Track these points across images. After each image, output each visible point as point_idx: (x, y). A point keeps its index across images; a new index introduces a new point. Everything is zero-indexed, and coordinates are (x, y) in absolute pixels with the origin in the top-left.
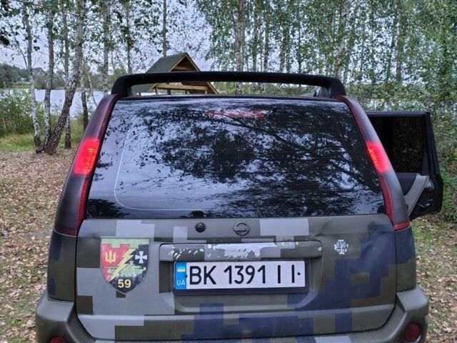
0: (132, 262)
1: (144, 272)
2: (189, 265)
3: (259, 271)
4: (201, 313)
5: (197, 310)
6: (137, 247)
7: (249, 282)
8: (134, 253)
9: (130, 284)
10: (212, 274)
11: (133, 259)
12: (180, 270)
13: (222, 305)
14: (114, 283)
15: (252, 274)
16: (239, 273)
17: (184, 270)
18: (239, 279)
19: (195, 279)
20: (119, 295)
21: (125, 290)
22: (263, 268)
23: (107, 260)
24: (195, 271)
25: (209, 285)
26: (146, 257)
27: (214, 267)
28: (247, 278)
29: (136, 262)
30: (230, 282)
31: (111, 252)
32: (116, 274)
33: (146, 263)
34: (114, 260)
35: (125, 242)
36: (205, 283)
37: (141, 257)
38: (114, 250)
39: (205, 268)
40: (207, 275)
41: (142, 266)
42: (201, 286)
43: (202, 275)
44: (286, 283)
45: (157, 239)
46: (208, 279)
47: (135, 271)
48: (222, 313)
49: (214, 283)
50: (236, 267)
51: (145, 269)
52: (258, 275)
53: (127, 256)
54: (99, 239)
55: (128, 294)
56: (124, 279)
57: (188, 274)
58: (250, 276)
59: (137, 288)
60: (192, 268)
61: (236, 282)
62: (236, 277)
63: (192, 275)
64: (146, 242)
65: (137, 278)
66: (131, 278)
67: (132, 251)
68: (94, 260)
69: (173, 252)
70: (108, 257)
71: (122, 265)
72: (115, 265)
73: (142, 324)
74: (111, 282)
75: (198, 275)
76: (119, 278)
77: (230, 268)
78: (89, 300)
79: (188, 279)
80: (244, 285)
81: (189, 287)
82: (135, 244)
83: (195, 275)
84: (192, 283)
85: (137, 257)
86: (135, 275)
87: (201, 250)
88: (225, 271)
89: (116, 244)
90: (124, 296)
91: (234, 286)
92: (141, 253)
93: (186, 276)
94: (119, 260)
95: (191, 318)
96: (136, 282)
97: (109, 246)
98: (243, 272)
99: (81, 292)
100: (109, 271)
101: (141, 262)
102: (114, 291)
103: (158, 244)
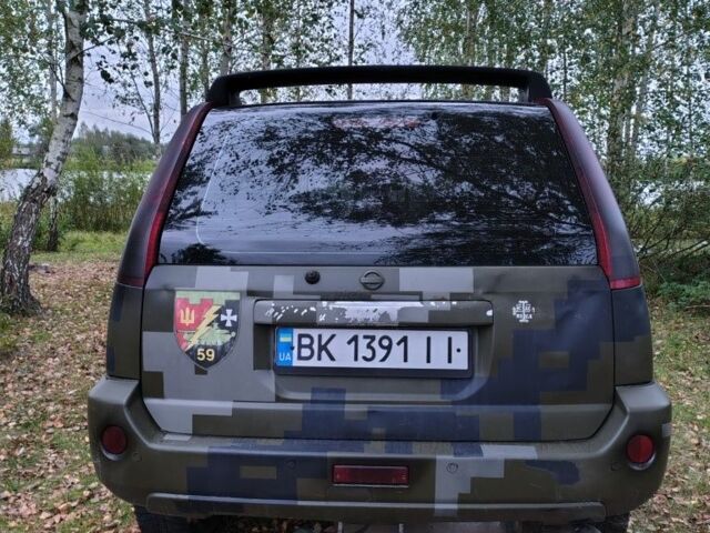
0: (216, 325)
1: (233, 339)
2: (297, 332)
3: (399, 344)
4: (312, 402)
5: (308, 396)
6: (224, 304)
7: (383, 360)
8: (219, 312)
9: (213, 355)
10: (329, 347)
11: (218, 320)
12: (284, 339)
13: (343, 391)
14: (192, 353)
15: (389, 348)
16: (369, 346)
17: (289, 340)
18: (369, 354)
19: (306, 352)
20: (199, 371)
21: (206, 363)
22: (404, 340)
23: (182, 321)
24: (306, 341)
25: (325, 362)
26: (235, 318)
27: (333, 336)
28: (381, 353)
29: (222, 325)
30: (356, 359)
31: (188, 310)
32: (194, 341)
33: (235, 327)
34: (192, 321)
35: (207, 295)
36: (319, 358)
37: (229, 318)
38: (192, 307)
39: (320, 337)
40: (323, 348)
41: (230, 330)
42: (313, 363)
43: (315, 346)
44: (439, 362)
45: (250, 293)
46: (324, 353)
47: (219, 338)
48: (344, 402)
49: (332, 359)
50: (365, 337)
51: (233, 334)
52: (397, 351)
53: (210, 315)
54: (173, 292)
55: (211, 370)
56: (206, 348)
57: (296, 344)
58: (385, 351)
59: (223, 362)
60: (300, 336)
61: (365, 358)
62: (364, 351)
63: (301, 346)
64: (235, 297)
65: (223, 346)
66: (214, 347)
67: (215, 308)
68: (166, 321)
69: (273, 310)
70: (185, 317)
71: (203, 328)
72: (193, 328)
73: (230, 414)
74: (188, 352)
75: (310, 346)
76: (199, 346)
77: (355, 339)
78: (158, 376)
79: (295, 352)
80: (376, 364)
81: (296, 363)
82: (220, 299)
83: (306, 346)
84: (300, 358)
85: (223, 318)
86: (220, 344)
87: (313, 309)
88: (349, 343)
89: (195, 298)
90: (205, 373)
91: (362, 364)
92: (229, 311)
93: (292, 348)
94: (198, 321)
95: (299, 407)
96: (221, 352)
97: (185, 302)
98: (375, 344)
99: (147, 367)
100: (186, 336)
101: (229, 324)
102: (192, 364)
103: (252, 301)
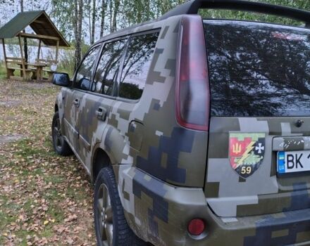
0: (253, 152)
1: (261, 160)
2: (286, 153)
4: (295, 190)
5: (291, 188)
6: (257, 140)
8: (255, 145)
9: (250, 170)
10: (301, 161)
11: (254, 149)
12: (281, 158)
14: (238, 170)
17: (283, 158)
19: (291, 164)
20: (241, 180)
21: (246, 175)
23: (234, 151)
24: (290, 158)
25: (299, 169)
26: (263, 148)
27: (302, 155)
29: (256, 153)
31: (237, 145)
32: (240, 163)
34: (240, 151)
35: (248, 135)
36: (297, 167)
37: (260, 148)
38: (239, 143)
39: (296, 155)
40: (298, 161)
41: (260, 155)
42: (294, 170)
43: (295, 161)
45: (271, 133)
47: (254, 160)
48: (307, 189)
49: (302, 167)
51: (262, 157)
53: (250, 147)
54: (228, 134)
55: (248, 179)
56: (247, 166)
57: (286, 161)
60: (288, 156)
63: (288, 161)
64: (263, 136)
65: (256, 165)
66: (251, 166)
67: (253, 143)
68: (224, 152)
69: (283, 144)
70: (235, 149)
71: (246, 155)
72: (240, 155)
73: (257, 202)
74: (236, 170)
75: (292, 161)
76: (243, 165)
78: (216, 185)
79: (286, 164)
81: (287, 171)
82: (255, 137)
83: (290, 161)
85: (257, 148)
86: (254, 163)
87: (302, 141)
88: (308, 157)
89: (241, 137)
90: (244, 181)
92: (260, 144)
93: (284, 163)
94: (243, 151)
96: (255, 168)
97: (236, 140)
99: (210, 179)
100: (235, 160)
101: (260, 152)
102: (237, 177)
103: (271, 137)
